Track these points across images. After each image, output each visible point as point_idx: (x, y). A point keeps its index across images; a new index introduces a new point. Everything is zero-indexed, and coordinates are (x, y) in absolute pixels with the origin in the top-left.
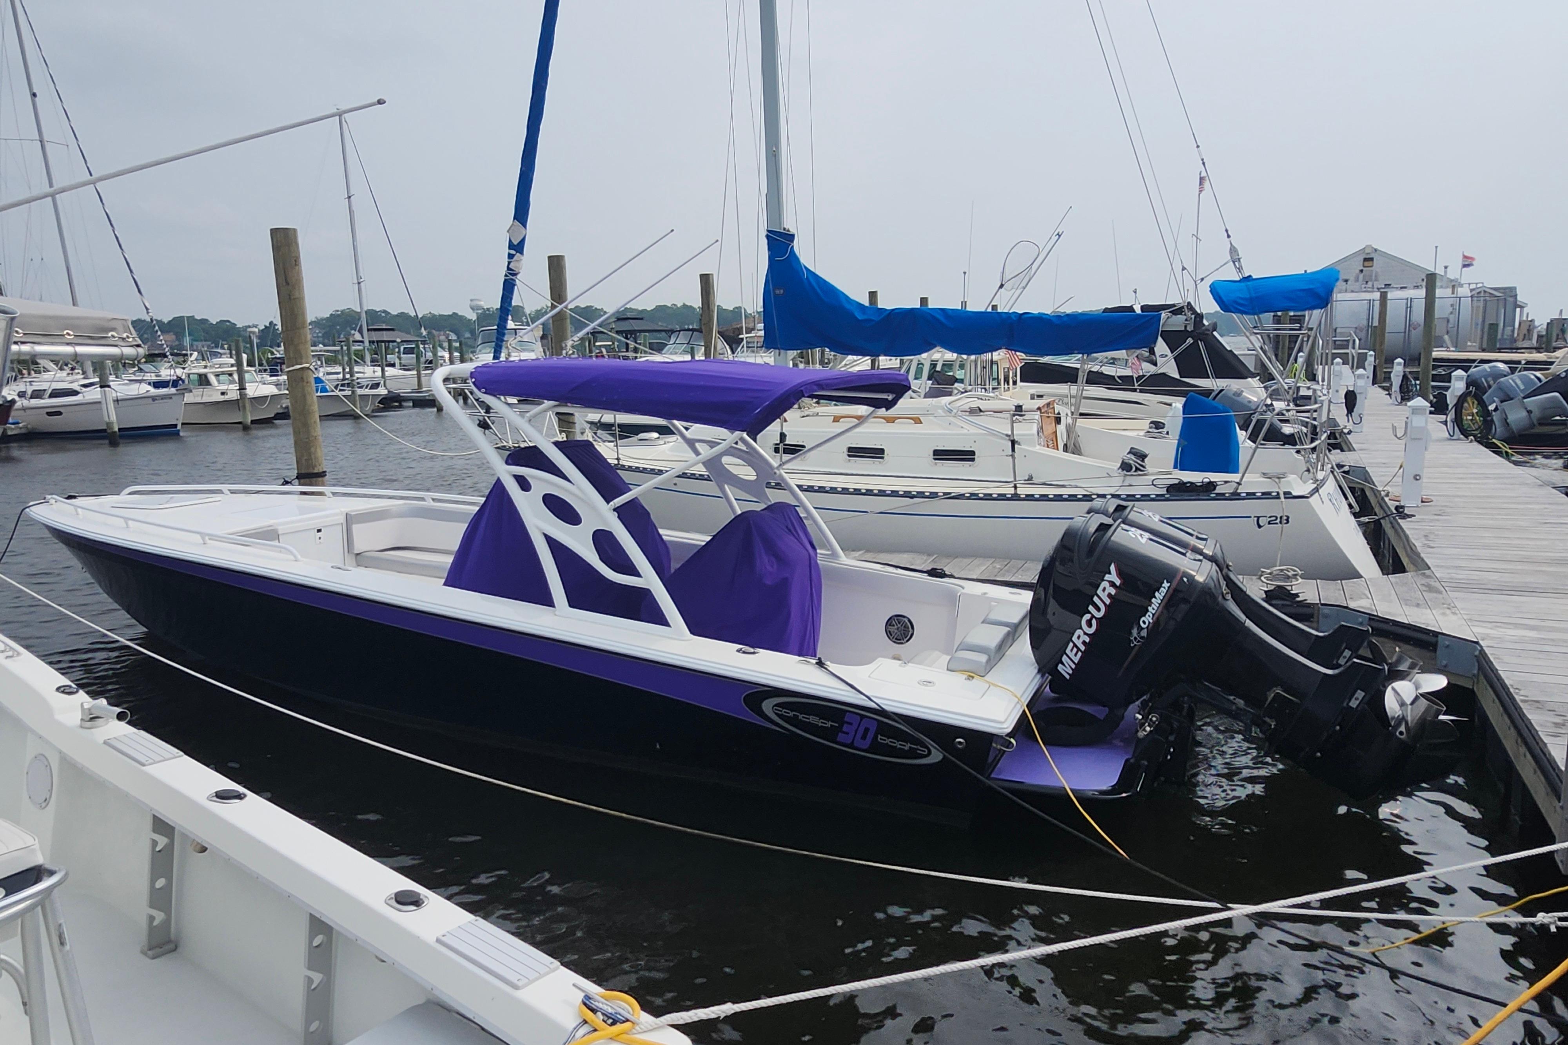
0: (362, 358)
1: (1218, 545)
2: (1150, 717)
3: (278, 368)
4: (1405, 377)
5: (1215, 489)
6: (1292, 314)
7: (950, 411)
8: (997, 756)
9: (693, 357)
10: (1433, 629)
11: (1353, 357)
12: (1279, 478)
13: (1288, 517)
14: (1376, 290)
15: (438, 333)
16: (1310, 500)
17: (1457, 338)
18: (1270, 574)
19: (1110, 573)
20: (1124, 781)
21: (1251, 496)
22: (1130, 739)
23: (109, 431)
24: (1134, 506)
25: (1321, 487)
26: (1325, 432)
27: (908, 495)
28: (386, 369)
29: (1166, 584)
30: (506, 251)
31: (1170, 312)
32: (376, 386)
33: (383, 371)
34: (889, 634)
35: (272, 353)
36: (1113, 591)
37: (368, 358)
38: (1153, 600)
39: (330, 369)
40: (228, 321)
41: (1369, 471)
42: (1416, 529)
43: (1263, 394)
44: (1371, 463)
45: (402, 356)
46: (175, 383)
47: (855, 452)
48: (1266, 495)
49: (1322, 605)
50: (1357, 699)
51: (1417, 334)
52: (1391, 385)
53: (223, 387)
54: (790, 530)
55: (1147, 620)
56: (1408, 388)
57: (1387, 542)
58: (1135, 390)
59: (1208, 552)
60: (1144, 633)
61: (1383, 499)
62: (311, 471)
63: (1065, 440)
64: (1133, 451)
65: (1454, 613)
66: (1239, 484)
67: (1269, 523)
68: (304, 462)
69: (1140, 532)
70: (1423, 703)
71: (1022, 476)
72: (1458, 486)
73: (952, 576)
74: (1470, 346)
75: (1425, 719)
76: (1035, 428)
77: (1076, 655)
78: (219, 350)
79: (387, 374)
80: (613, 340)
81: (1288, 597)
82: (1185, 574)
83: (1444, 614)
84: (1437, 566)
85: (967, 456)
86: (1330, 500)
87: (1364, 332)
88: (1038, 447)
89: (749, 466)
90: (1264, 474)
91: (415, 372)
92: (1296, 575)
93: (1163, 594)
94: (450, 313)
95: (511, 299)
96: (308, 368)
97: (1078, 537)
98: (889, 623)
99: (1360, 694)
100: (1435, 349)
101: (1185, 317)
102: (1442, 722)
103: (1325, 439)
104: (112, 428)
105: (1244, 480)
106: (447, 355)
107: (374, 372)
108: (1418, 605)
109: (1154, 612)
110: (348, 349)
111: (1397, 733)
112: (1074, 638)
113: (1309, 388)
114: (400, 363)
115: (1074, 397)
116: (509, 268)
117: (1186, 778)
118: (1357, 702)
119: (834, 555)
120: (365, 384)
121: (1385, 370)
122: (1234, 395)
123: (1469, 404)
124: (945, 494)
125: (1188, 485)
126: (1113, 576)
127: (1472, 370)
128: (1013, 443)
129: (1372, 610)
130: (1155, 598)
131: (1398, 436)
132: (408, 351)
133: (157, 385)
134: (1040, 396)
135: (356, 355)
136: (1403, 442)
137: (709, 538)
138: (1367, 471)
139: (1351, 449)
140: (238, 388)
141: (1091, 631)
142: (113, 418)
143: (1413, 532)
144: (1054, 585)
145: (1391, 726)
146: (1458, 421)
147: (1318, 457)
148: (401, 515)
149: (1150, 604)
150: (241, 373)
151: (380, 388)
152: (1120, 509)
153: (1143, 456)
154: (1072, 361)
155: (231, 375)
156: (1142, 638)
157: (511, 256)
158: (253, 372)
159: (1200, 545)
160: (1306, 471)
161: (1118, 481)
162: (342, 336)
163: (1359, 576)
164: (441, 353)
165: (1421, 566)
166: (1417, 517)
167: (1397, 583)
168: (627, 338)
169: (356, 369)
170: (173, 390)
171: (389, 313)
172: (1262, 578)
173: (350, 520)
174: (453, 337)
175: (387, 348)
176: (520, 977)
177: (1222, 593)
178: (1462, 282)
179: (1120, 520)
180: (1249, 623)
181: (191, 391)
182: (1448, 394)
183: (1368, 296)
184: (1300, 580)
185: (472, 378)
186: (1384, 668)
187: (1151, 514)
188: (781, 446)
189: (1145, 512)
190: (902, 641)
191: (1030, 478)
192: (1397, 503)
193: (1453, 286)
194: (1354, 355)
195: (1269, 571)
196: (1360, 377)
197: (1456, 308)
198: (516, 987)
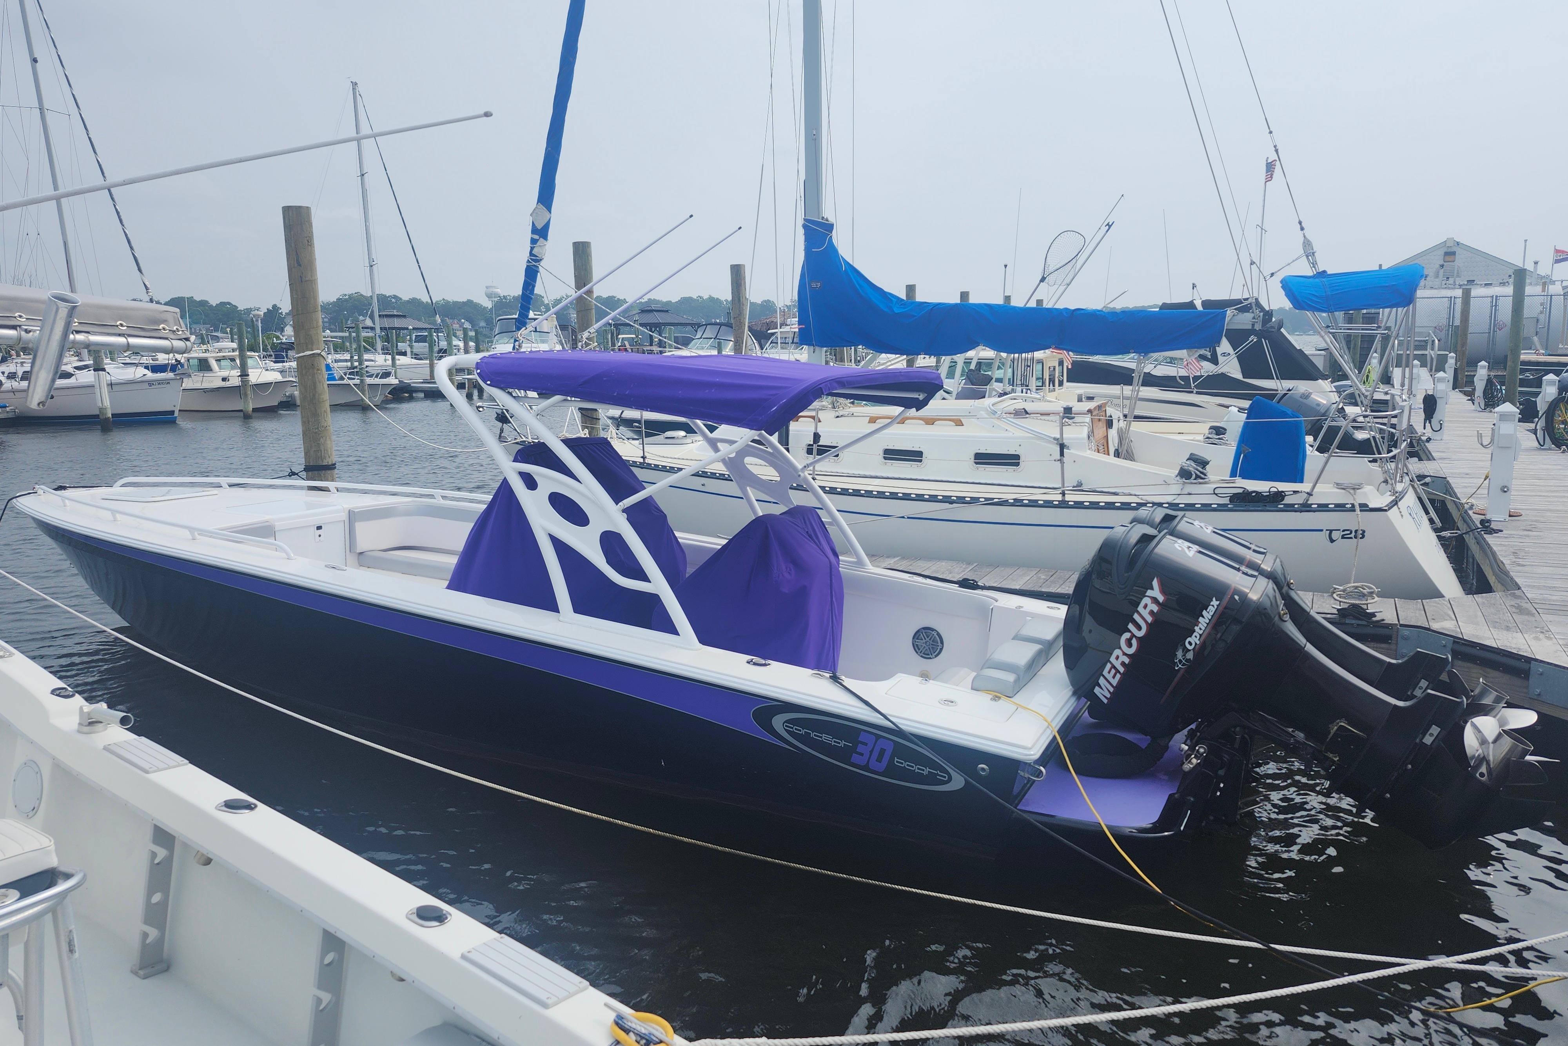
0: (373, 345)
1: (1278, 560)
2: (1197, 748)
3: (284, 354)
4: (1489, 382)
5: (1283, 500)
6: (1365, 311)
7: (994, 413)
8: (1025, 785)
9: (720, 351)
10: (1525, 654)
11: (1432, 358)
12: (1354, 489)
13: (1364, 532)
14: (1457, 286)
15: (451, 321)
16: (1389, 513)
17: (1547, 339)
18: (1344, 591)
19: (1152, 589)
20: (1168, 818)
21: (1323, 508)
22: (1174, 771)
23: (101, 417)
24: (1184, 516)
25: (1400, 500)
26: (1404, 441)
27: (947, 500)
28: (397, 357)
29: (1215, 603)
30: (528, 235)
31: (1235, 309)
32: (386, 375)
33: (393, 359)
34: (916, 647)
35: (278, 338)
36: (1155, 608)
37: (379, 345)
38: (1201, 619)
39: (338, 357)
40: (229, 303)
41: (1450, 481)
42: (1504, 545)
43: (1335, 397)
44: (1452, 473)
45: (414, 344)
46: (173, 368)
47: (891, 454)
48: (1340, 507)
49: (1401, 625)
50: (1431, 735)
51: (1503, 336)
52: (1474, 390)
53: (225, 373)
54: (810, 536)
55: (1194, 640)
56: (1492, 393)
57: (1471, 560)
58: (1192, 392)
59: (1267, 567)
60: (1190, 656)
61: (1466, 512)
62: (321, 463)
63: (1116, 445)
64: (1192, 458)
65: (1549, 638)
66: (1310, 494)
67: (1343, 537)
68: (312, 453)
69: (1187, 544)
70: (1507, 742)
71: (1070, 483)
72: (1549, 499)
73: (984, 588)
74: (1562, 348)
75: (1509, 759)
76: (1085, 431)
77: (1114, 677)
78: (219, 334)
79: (398, 362)
80: (637, 332)
81: (1364, 616)
82: (1237, 592)
83: (1537, 639)
84: (1529, 586)
85: (1011, 460)
86: (1410, 514)
87: (1444, 332)
88: (1089, 452)
89: (771, 466)
90: (1337, 484)
91: (428, 362)
92: (1372, 593)
93: (1212, 614)
94: (465, 300)
95: (534, 286)
96: (319, 354)
97: (1118, 548)
98: (917, 635)
99: (1435, 730)
100: (1522, 352)
101: (1252, 315)
102: (1529, 763)
103: (1405, 447)
104: (106, 414)
105: (1315, 490)
106: (461, 344)
107: (385, 360)
108: (1508, 628)
109: (1201, 632)
110: (358, 336)
111: (1478, 775)
112: (1113, 659)
113: (1386, 393)
114: (412, 352)
115: (1127, 398)
116: (531, 254)
117: (1238, 817)
118: (1432, 739)
119: (860, 563)
120: (375, 372)
121: (1466, 374)
122: (1301, 397)
123: (1562, 411)
124: (986, 499)
125: (1254, 494)
126: (1155, 592)
127: (1564, 375)
128: (1062, 447)
129: (1457, 632)
130: (1203, 617)
131: (1484, 444)
132: (420, 339)
133: (156, 369)
134: (1090, 398)
135: (364, 341)
136: (1489, 451)
137: (724, 542)
138: (1448, 482)
139: (1430, 458)
140: (239, 374)
141: (1131, 651)
142: (107, 403)
143: (1499, 548)
144: (1090, 600)
145: (1470, 766)
146: (1549, 429)
147: (1397, 467)
148: (408, 513)
149: (1197, 623)
150: (243, 359)
151: (391, 377)
152: (1168, 519)
153: (1204, 463)
154: (1126, 361)
155: (233, 360)
156: (1188, 660)
157: (534, 242)
158: (257, 357)
159: (1257, 559)
160: (1384, 482)
161: (1176, 489)
162: (349, 322)
163: (1440, 596)
164: (455, 342)
165: (1510, 585)
166: (1504, 532)
167: (1483, 603)
168: (651, 330)
169: (366, 356)
170: (171, 375)
171: (401, 299)
172: (1335, 595)
173: (353, 517)
174: (467, 325)
175: (398, 336)
176: (550, 995)
177: (1279, 614)
178: (1554, 279)
179: (1165, 531)
180: (1310, 648)
181: (190, 376)
182: (1539, 400)
183: (1449, 293)
184: (1377, 599)
185: (477, 369)
186: (1463, 701)
187: (1202, 525)
188: (815, 447)
189: (1196, 523)
190: (930, 656)
191: (1080, 484)
192: (1483, 517)
193: (1544, 284)
194: (1433, 356)
195: (1341, 588)
196: (1441, 380)
197: (1548, 308)
198: (545, 1006)
